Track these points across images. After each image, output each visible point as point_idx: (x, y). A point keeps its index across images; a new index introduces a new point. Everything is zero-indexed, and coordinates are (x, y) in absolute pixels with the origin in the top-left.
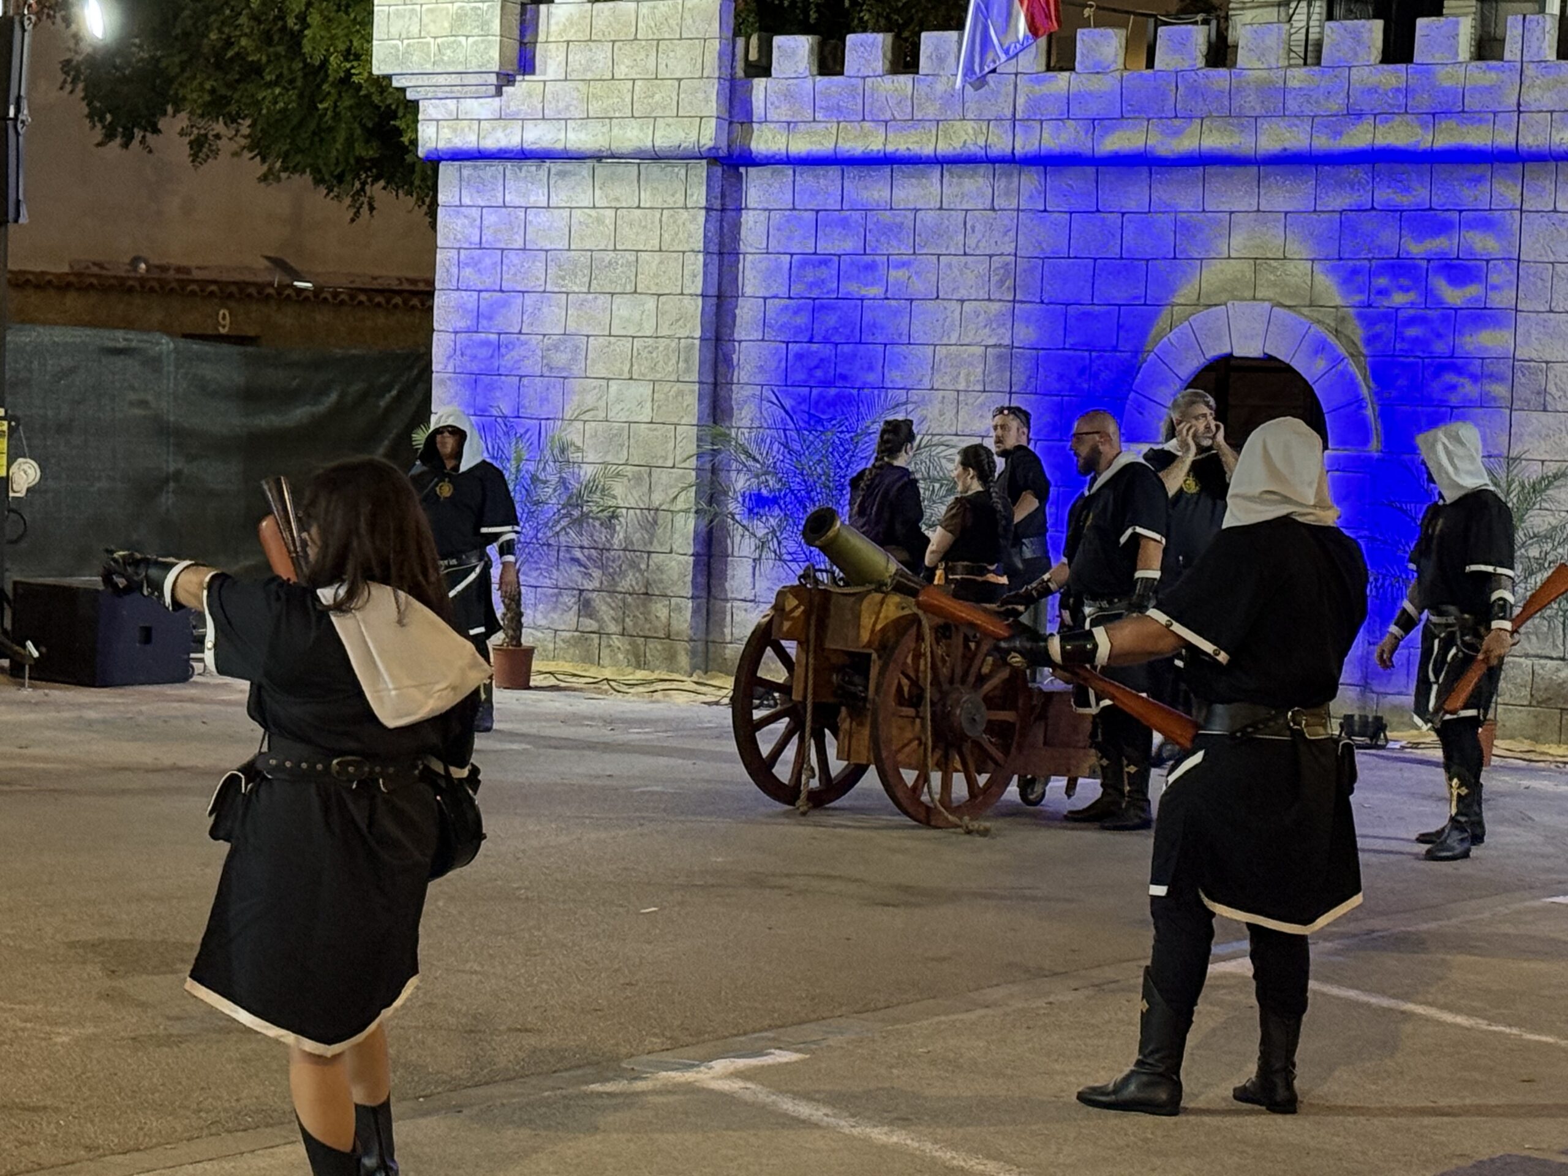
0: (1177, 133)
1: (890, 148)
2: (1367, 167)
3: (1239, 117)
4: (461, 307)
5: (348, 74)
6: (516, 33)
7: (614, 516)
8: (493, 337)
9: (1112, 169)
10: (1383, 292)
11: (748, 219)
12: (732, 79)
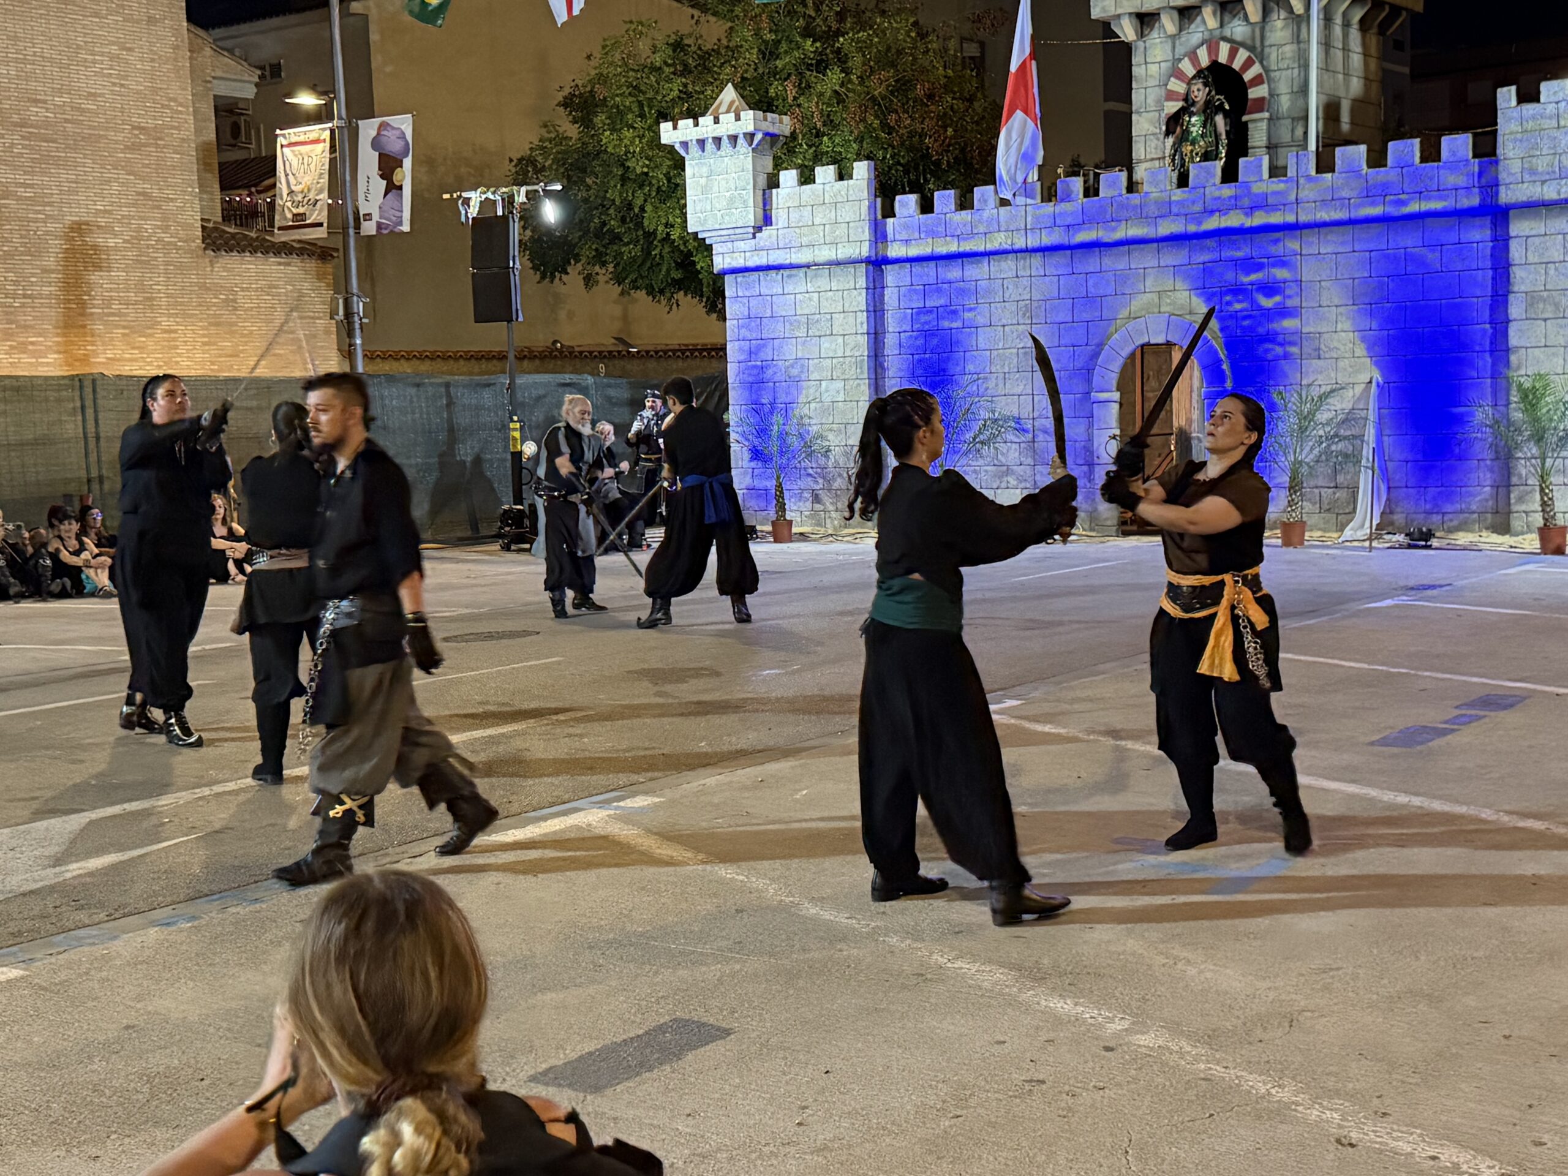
0: (1114, 229)
1: (961, 249)
2: (1217, 238)
3: (1146, 218)
4: (741, 349)
5: (668, 234)
6: (761, 205)
7: (829, 451)
8: (759, 363)
9: (1080, 251)
10: (1229, 303)
11: (887, 292)
12: (876, 219)
